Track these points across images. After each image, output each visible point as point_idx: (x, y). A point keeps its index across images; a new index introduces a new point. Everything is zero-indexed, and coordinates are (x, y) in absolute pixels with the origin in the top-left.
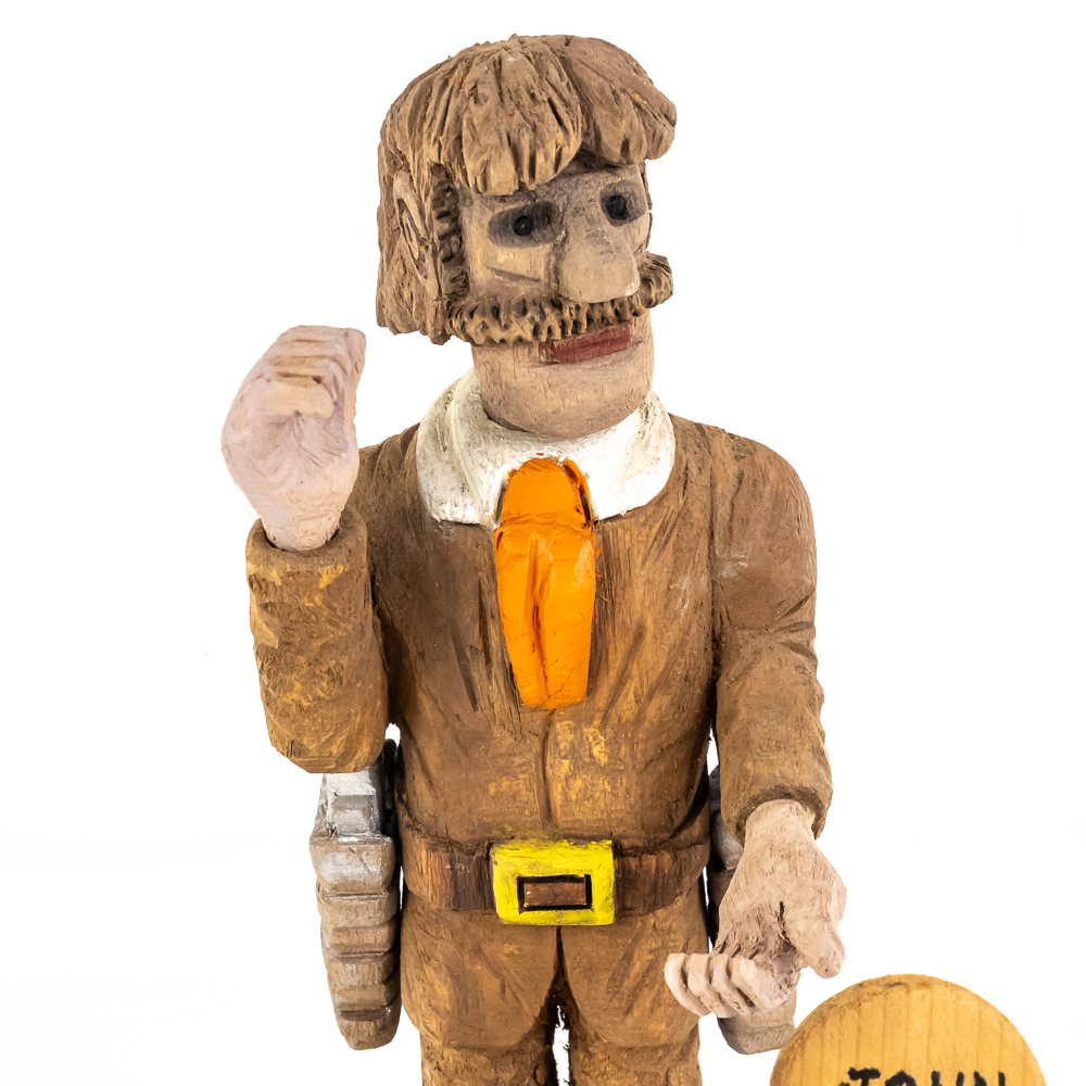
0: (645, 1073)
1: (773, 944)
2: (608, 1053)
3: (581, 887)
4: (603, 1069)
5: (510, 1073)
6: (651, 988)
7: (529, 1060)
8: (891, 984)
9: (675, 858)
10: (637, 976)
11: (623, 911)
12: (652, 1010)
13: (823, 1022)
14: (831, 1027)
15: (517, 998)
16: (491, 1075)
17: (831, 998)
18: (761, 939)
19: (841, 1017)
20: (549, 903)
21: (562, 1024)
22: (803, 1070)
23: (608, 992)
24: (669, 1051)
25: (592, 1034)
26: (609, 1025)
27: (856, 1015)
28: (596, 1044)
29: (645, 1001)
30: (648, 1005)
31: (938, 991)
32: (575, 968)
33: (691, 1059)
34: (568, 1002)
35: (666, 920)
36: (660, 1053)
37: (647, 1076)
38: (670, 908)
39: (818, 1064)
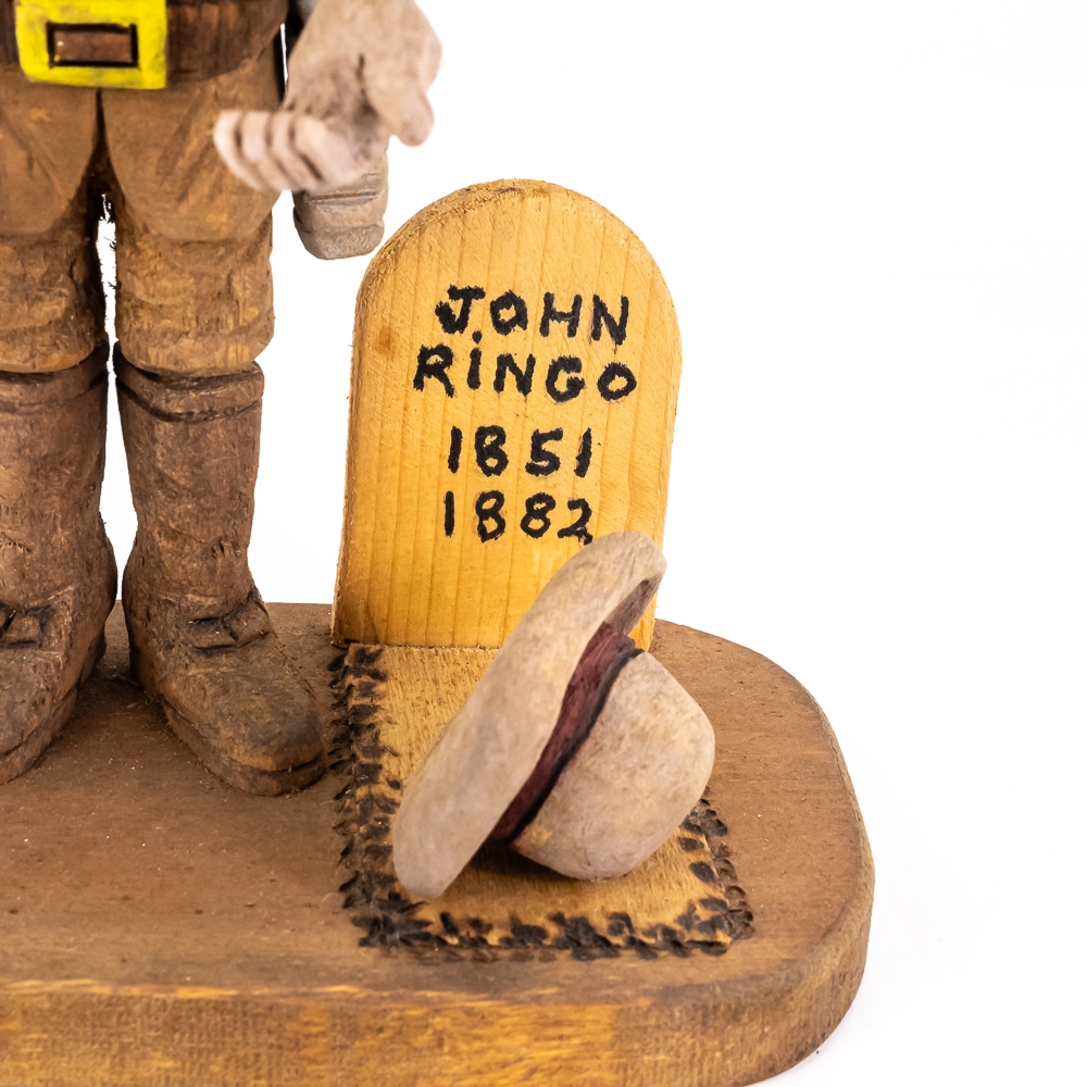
0: (203, 274)
1: (349, 106)
2: (160, 250)
3: (125, 39)
4: (152, 267)
5: (41, 267)
6: (211, 170)
7: (64, 254)
8: (503, 189)
9: (242, 10)
10: (192, 154)
11: (177, 73)
12: (211, 197)
13: (422, 232)
14: (430, 237)
15: (46, 175)
16: (17, 269)
17: (433, 204)
18: (336, 100)
19: (443, 225)
20: (86, 57)
21: (108, 216)
22: (395, 286)
23: (158, 173)
24: (232, 249)
25: (140, 225)
26: (159, 213)
27: (460, 224)
28: (145, 237)
29: (203, 187)
30: (206, 190)
31: (557, 200)
32: (118, 142)
33: (259, 261)
34: (113, 187)
35: (230, 87)
36: (222, 251)
37: (205, 279)
38: (235, 74)
39: (413, 280)
